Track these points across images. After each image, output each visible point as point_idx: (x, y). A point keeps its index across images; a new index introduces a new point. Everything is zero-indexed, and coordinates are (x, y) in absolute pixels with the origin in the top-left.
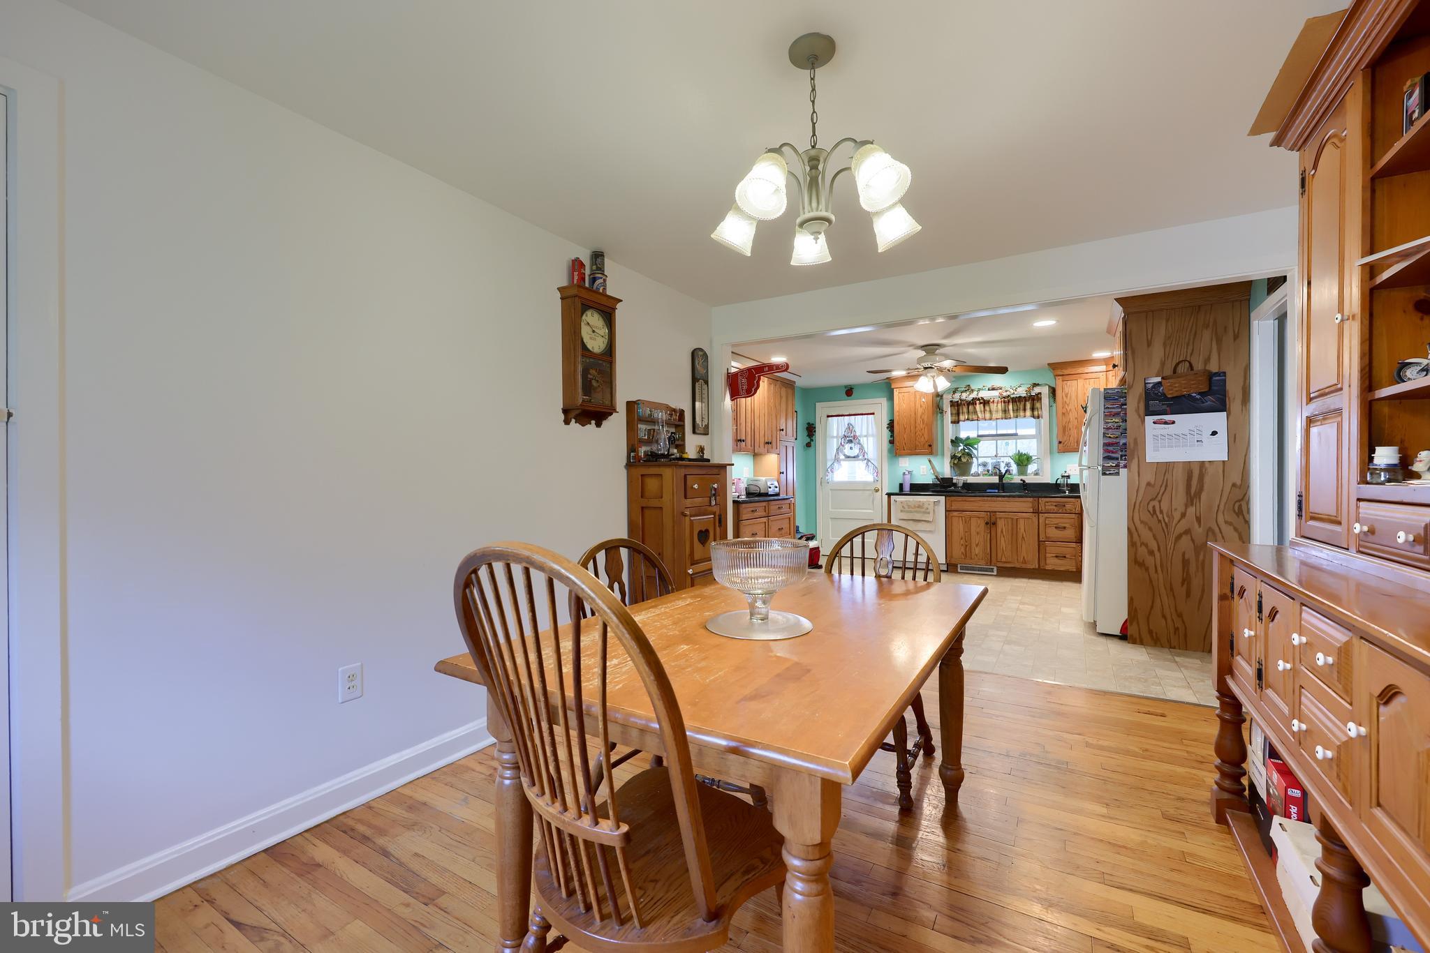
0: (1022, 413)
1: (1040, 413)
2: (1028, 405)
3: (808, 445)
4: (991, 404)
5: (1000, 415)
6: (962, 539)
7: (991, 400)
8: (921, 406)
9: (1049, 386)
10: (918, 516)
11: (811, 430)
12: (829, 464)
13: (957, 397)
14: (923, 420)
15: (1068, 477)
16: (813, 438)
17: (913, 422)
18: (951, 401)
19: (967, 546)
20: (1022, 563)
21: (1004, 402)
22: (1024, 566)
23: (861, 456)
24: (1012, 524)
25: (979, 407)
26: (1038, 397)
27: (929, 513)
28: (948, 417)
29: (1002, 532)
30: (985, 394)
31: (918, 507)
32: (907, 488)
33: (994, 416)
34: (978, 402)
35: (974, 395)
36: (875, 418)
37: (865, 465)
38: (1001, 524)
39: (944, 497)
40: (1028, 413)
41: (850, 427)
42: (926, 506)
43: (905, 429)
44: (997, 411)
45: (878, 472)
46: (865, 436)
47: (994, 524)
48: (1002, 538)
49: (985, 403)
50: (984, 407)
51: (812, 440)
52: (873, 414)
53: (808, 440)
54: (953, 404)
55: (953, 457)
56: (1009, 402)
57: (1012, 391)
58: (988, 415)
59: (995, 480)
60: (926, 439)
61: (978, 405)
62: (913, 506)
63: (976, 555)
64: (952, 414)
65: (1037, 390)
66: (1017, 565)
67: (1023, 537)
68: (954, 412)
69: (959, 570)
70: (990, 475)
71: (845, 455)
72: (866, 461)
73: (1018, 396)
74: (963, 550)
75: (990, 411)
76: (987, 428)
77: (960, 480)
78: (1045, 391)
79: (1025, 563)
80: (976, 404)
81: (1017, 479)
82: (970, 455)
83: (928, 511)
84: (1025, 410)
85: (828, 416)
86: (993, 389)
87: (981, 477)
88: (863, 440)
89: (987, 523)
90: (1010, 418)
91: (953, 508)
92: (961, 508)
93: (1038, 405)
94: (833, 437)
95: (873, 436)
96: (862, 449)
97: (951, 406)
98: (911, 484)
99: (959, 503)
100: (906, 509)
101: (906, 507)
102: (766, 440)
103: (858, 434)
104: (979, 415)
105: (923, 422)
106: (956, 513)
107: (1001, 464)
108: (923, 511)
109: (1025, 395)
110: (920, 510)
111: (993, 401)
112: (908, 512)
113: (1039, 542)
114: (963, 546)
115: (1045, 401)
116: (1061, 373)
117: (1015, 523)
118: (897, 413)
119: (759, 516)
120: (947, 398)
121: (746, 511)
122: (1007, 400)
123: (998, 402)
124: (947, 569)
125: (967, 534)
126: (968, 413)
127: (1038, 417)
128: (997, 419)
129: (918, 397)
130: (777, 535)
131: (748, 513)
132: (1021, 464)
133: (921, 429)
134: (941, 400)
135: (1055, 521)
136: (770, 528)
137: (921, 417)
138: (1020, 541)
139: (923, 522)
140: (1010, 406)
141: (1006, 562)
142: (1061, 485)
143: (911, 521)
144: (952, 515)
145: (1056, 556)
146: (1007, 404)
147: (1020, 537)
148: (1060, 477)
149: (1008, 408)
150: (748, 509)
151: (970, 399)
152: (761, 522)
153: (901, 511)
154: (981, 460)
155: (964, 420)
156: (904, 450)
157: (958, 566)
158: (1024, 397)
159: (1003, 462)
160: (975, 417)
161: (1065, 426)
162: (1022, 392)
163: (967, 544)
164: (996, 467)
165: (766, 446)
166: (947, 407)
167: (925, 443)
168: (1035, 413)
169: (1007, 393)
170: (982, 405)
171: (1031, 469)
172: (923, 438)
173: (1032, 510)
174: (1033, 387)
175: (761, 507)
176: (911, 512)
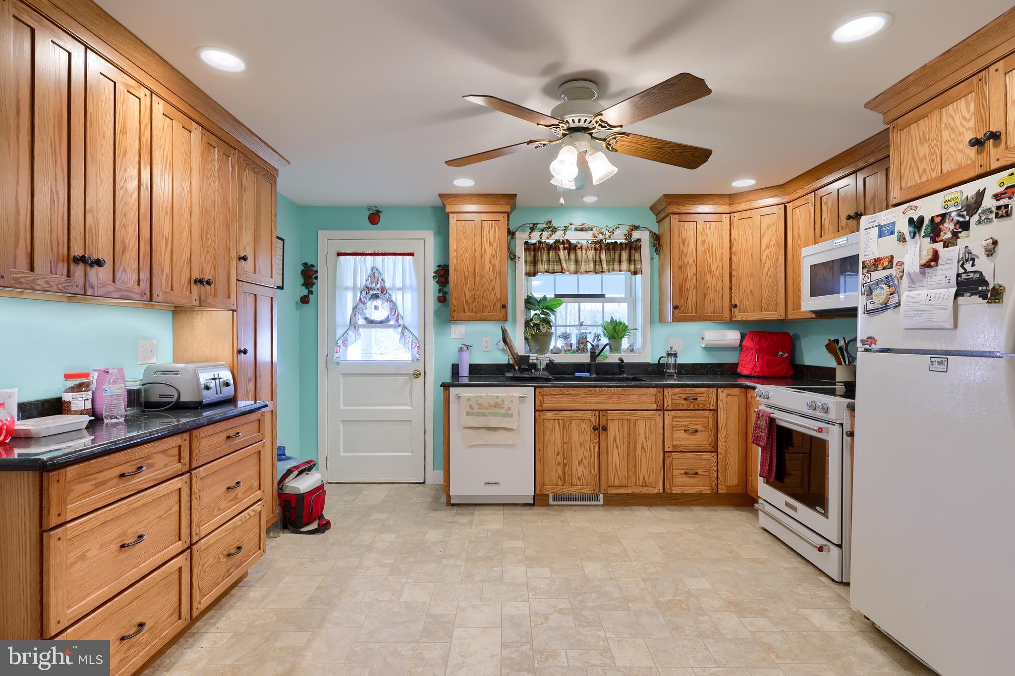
0: (616, 267)
1: (639, 266)
2: (625, 255)
3: (305, 300)
4: (579, 252)
5: (591, 266)
6: (557, 455)
7: (579, 246)
8: (490, 245)
9: (651, 232)
10: (494, 422)
11: (309, 275)
12: (340, 332)
13: (534, 239)
14: (493, 266)
15: (675, 355)
16: (314, 289)
17: (478, 269)
18: (526, 243)
19: (565, 465)
20: (642, 486)
21: (596, 249)
22: (644, 491)
23: (394, 320)
24: (629, 427)
25: (563, 254)
26: (636, 245)
27: (511, 416)
28: (521, 266)
29: (615, 440)
30: (573, 237)
31: (495, 406)
32: (464, 371)
33: (583, 267)
34: (561, 246)
35: (558, 236)
36: (415, 261)
37: (398, 336)
38: (613, 428)
39: (533, 389)
40: (624, 266)
41: (375, 275)
42: (507, 404)
43: (466, 278)
44: (587, 261)
45: (421, 346)
46: (399, 289)
47: (605, 429)
48: (615, 450)
49: (571, 248)
50: (569, 254)
51: (311, 292)
52: (412, 254)
53: (305, 292)
54: (528, 246)
55: (527, 323)
56: (601, 249)
57: (608, 233)
58: (572, 267)
59: (585, 358)
60: (498, 296)
61: (561, 250)
62: (486, 405)
63: (579, 479)
64: (526, 262)
65: (636, 235)
66: (636, 490)
67: (643, 448)
68: (530, 259)
69: (551, 502)
70: (574, 352)
71: (366, 319)
72: (400, 329)
73: (613, 241)
74: (560, 471)
75: (577, 261)
76: (567, 283)
77: (540, 359)
78: (644, 237)
79: (646, 486)
80: (559, 249)
81: (612, 358)
82: (547, 322)
83: (510, 412)
84: (620, 262)
85: (339, 254)
86: (582, 230)
87: (563, 354)
88: (397, 297)
89: (595, 429)
90: (602, 272)
91: (547, 405)
92: (558, 406)
93: (637, 256)
94: (346, 289)
95: (411, 288)
96: (394, 308)
97: (526, 250)
98: (471, 365)
99: (556, 398)
100: (476, 410)
101: (476, 407)
102: (196, 275)
103: (388, 285)
104: (564, 265)
105: (493, 269)
106: (549, 414)
107: (589, 335)
108: (502, 411)
109: (624, 241)
110: (497, 410)
111: (581, 247)
112: (478, 415)
113: (664, 452)
114: (559, 464)
115: (646, 250)
116: (678, 211)
117: (632, 426)
118: (455, 254)
119: (152, 480)
120: (521, 238)
121: (88, 486)
122: (599, 246)
123: (587, 249)
124: (532, 502)
125: (565, 446)
126: (549, 261)
127: (635, 273)
128: (587, 272)
129: (486, 229)
130: (221, 507)
131: (97, 490)
132: (615, 335)
133: (491, 281)
134: (512, 241)
135: (685, 422)
136: (196, 498)
137: (490, 262)
138: (639, 452)
139: (502, 431)
140: (603, 256)
141: (619, 487)
142: (666, 365)
143: (483, 431)
144: (544, 417)
145: (686, 474)
146: (598, 252)
147: (639, 446)
148: (665, 355)
149: (600, 258)
150: (102, 477)
151: (551, 242)
152: (160, 495)
153: (468, 414)
154: (560, 331)
155: (543, 273)
156: (465, 312)
157: (551, 496)
158: (621, 243)
159: (590, 333)
160: (557, 268)
161: (682, 285)
162: (619, 238)
163: (565, 462)
164: (582, 340)
165: (195, 288)
166: (520, 251)
167: (495, 303)
168: (632, 267)
169: (601, 237)
170: (566, 251)
171: (625, 343)
172: (493, 294)
173: (654, 407)
174: (632, 230)
175: (163, 452)
176: (484, 415)
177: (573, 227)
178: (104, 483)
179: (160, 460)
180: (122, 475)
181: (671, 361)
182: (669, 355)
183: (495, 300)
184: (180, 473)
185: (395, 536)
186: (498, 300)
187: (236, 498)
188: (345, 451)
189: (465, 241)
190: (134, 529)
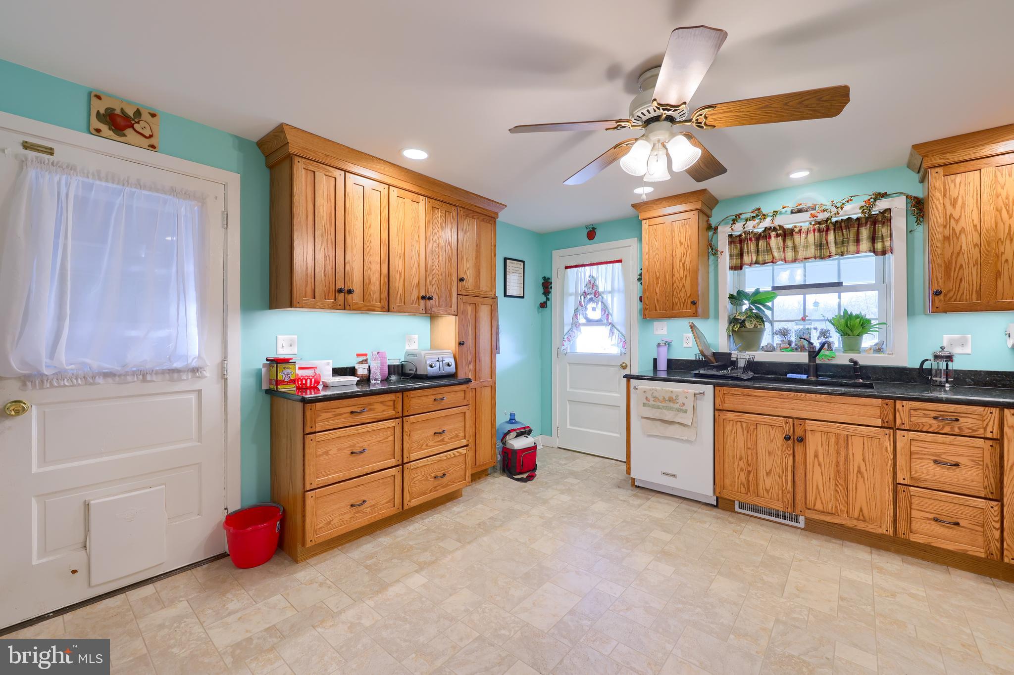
0: (852, 247)
1: (887, 244)
2: (865, 233)
3: (543, 305)
4: (796, 237)
5: (812, 251)
6: (740, 460)
7: (797, 230)
8: (681, 243)
9: (908, 197)
10: (669, 416)
11: (547, 286)
12: (566, 329)
13: (738, 229)
14: (683, 264)
15: (949, 358)
16: (550, 297)
17: (668, 268)
18: (730, 236)
19: (749, 472)
20: (858, 519)
21: (820, 231)
22: (861, 526)
23: (605, 320)
24: (838, 444)
25: (775, 242)
26: (884, 217)
27: (686, 412)
28: (725, 259)
29: (816, 456)
30: (787, 221)
31: (670, 401)
32: (663, 366)
33: (801, 254)
34: (773, 234)
35: (767, 223)
36: (622, 266)
37: (608, 331)
38: (814, 442)
39: (712, 386)
40: (865, 244)
41: (592, 284)
42: (681, 400)
43: (657, 278)
44: (806, 247)
45: (626, 342)
46: (610, 292)
47: (801, 440)
48: (817, 469)
49: (786, 234)
50: (784, 241)
51: (548, 299)
52: (620, 261)
53: (543, 299)
54: (733, 240)
55: (733, 321)
56: (828, 230)
57: (834, 210)
58: (790, 255)
59: (802, 358)
60: (689, 293)
61: (772, 238)
62: (661, 398)
63: (768, 491)
64: (731, 256)
65: (882, 205)
66: (848, 522)
67: (859, 471)
68: (736, 252)
69: (737, 509)
70: (793, 350)
71: (586, 318)
72: (610, 327)
73: (845, 218)
74: (743, 477)
75: (795, 248)
76: (787, 274)
77: (742, 357)
78: (898, 206)
79: (864, 521)
80: (770, 237)
81: (842, 359)
82: (760, 319)
83: (684, 408)
84: (858, 241)
85: (567, 268)
86: (800, 211)
87: (778, 353)
88: (608, 298)
89: (787, 438)
90: (830, 256)
91: (727, 406)
92: (741, 408)
93: (884, 231)
94: (571, 295)
95: (619, 291)
96: (605, 309)
97: (730, 243)
98: (670, 362)
99: (737, 398)
100: (652, 402)
101: (651, 399)
102: (423, 293)
103: (601, 289)
104: (776, 254)
105: (684, 267)
106: (730, 415)
107: (813, 332)
108: (677, 406)
109: (860, 215)
110: (672, 405)
111: (800, 231)
112: (654, 407)
113: (896, 484)
114: (742, 470)
115: (899, 223)
116: (942, 161)
117: (842, 442)
118: (647, 257)
119: (373, 418)
120: (724, 232)
121: (329, 415)
122: (824, 227)
123: (808, 232)
124: (715, 503)
125: (749, 452)
126: (758, 251)
127: (884, 253)
128: (806, 259)
129: (676, 229)
130: (429, 444)
131: (336, 418)
132: (850, 332)
133: (682, 278)
134: (715, 235)
135: (940, 449)
136: (407, 435)
137: (681, 260)
138: (853, 476)
139: (677, 426)
140: (831, 237)
141: (823, 512)
142: (930, 371)
143: (659, 422)
144: (724, 417)
145: (936, 520)
146: (824, 233)
147: (853, 469)
148: (931, 357)
149: (827, 240)
150: (338, 411)
151: (760, 230)
152: (379, 428)
153: (644, 405)
154: (778, 326)
155: (750, 265)
156: (656, 310)
157: (737, 503)
158: (858, 219)
159: (816, 329)
160: (768, 258)
161: (950, 262)
162: (853, 211)
163: (750, 469)
164: (804, 337)
165: (422, 302)
166: (723, 245)
167: (685, 300)
168: (879, 246)
169: (826, 215)
170: (780, 238)
171: (868, 341)
172: (683, 291)
173: (879, 422)
174: (875, 200)
175: (381, 402)
176: (658, 408)
177: (789, 210)
178: (340, 414)
179: (379, 407)
180: (352, 412)
181: (942, 365)
182: (937, 357)
183: (686, 297)
184: (394, 417)
185: (570, 498)
186: (689, 297)
187: (443, 440)
188: (571, 425)
189: (656, 244)
190: (361, 445)
